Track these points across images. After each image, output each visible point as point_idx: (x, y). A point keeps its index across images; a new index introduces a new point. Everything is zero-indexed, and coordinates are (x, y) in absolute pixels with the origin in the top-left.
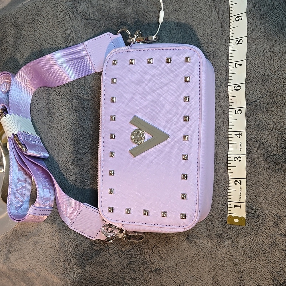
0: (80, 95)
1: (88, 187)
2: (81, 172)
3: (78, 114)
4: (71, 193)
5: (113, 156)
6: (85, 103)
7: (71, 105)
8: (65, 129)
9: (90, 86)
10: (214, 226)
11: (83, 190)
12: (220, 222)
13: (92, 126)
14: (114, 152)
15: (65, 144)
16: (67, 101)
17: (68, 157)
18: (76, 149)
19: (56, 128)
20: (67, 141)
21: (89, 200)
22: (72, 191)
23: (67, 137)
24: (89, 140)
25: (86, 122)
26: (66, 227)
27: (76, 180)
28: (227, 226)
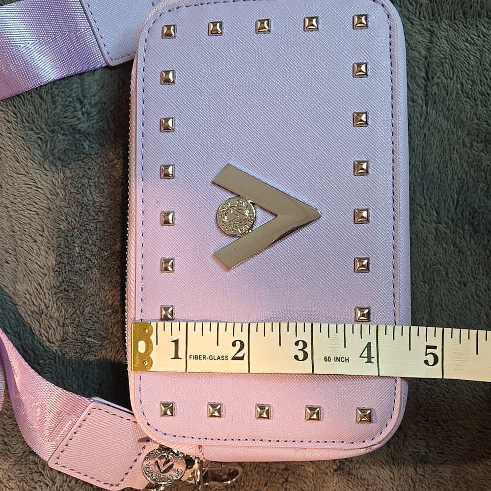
0: (72, 123)
1: (95, 356)
2: (77, 319)
3: (67, 171)
4: (54, 376)
5: (170, 269)
6: (83, 143)
7: (49, 146)
8: (32, 209)
9: (96, 101)
10: (406, 436)
11: (83, 365)
12: (420, 425)
13: (102, 200)
14: (173, 259)
15: (35, 247)
16: (39, 136)
17: (44, 281)
18: (65, 261)
19: (7, 207)
20: (41, 238)
21: (98, 389)
22: (56, 368)
23: (40, 228)
24: (95, 236)
25: (88, 191)
26: (40, 465)
27: (64, 340)
28: (439, 435)
